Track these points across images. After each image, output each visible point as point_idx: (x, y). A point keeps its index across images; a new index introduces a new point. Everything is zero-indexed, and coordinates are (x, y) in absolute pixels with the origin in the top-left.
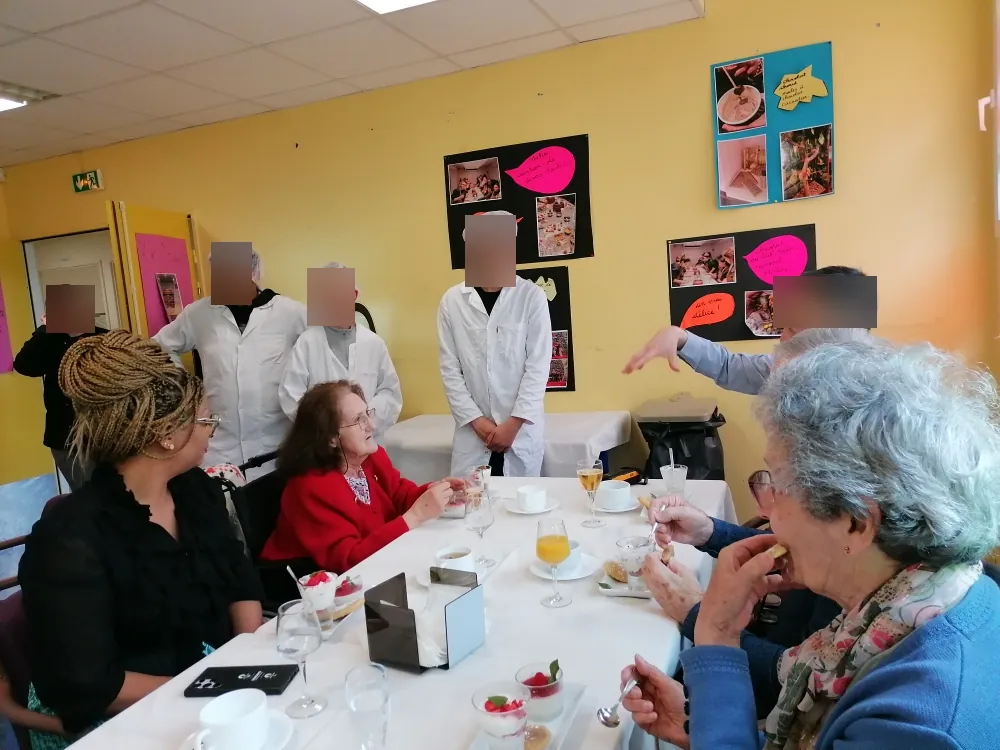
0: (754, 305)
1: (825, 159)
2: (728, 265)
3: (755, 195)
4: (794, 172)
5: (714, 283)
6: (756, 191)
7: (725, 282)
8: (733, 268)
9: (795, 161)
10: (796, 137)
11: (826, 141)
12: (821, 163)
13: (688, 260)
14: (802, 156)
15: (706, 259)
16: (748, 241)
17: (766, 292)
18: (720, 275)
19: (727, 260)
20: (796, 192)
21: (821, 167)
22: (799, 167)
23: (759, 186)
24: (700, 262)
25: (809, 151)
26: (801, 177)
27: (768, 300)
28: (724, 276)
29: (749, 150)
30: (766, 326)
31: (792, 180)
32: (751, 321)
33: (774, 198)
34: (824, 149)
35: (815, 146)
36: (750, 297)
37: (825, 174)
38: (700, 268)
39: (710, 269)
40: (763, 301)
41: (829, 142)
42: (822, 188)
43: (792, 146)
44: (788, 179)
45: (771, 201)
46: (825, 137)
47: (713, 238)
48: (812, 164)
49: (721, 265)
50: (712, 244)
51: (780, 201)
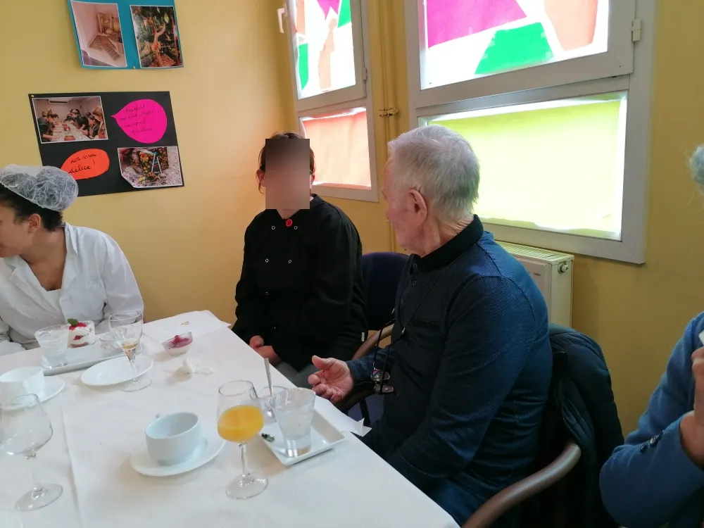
0: (128, 160)
1: (172, 36)
2: (99, 123)
3: (115, 59)
4: (147, 43)
5: (87, 139)
6: (116, 56)
7: (97, 138)
8: (103, 125)
9: (146, 33)
10: (144, 12)
11: (170, 21)
12: (169, 39)
13: (56, 116)
14: (152, 29)
15: (74, 116)
16: (114, 101)
17: (138, 149)
18: (91, 132)
19: (96, 118)
20: (151, 62)
21: (170, 43)
22: (151, 39)
23: (117, 51)
24: (69, 118)
25: (158, 27)
26: (153, 49)
27: (139, 156)
28: (95, 133)
29: (104, 16)
30: (141, 179)
31: (146, 51)
32: (127, 173)
33: (133, 65)
34: (170, 27)
35: (161, 24)
36: (123, 152)
37: (173, 50)
38: (69, 124)
39: (81, 126)
40: (135, 157)
41: (173, 20)
42: (172, 62)
43: (142, 19)
44: (142, 49)
45: (130, 67)
46: (169, 17)
47: (80, 97)
48: (162, 39)
49: (91, 122)
50: (80, 101)
51: (138, 68)
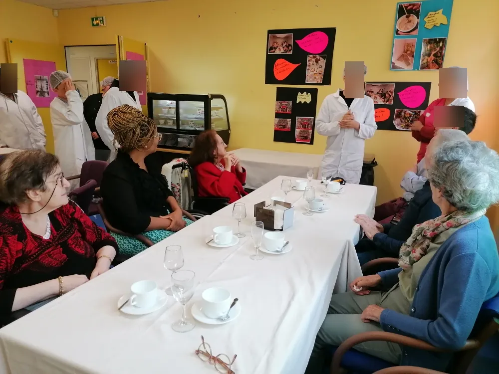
0: (399, 116)
1: (441, 53)
2: (390, 96)
3: (408, 65)
4: (426, 57)
5: (383, 103)
6: (408, 64)
7: (387, 103)
8: (392, 98)
9: (428, 52)
10: (430, 42)
11: (443, 45)
12: (439, 55)
13: (373, 92)
14: (431, 50)
15: (381, 92)
16: (401, 86)
17: (405, 110)
18: (386, 100)
19: (390, 94)
20: (426, 67)
21: (439, 57)
22: (429, 55)
23: (410, 62)
24: (378, 93)
25: (435, 48)
26: (429, 60)
27: (405, 114)
28: (387, 101)
29: (408, 45)
30: (402, 125)
31: (425, 61)
32: (396, 122)
33: (416, 68)
34: (441, 48)
35: (437, 47)
36: (397, 111)
37: (440, 60)
38: (378, 96)
39: (382, 97)
40: (403, 114)
41: (444, 45)
42: (437, 66)
43: (427, 45)
44: (423, 60)
45: (414, 70)
46: (443, 43)
47: (385, 84)
48: (435, 55)
49: (387, 95)
50: (384, 86)
51: (418, 70)
